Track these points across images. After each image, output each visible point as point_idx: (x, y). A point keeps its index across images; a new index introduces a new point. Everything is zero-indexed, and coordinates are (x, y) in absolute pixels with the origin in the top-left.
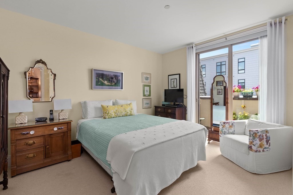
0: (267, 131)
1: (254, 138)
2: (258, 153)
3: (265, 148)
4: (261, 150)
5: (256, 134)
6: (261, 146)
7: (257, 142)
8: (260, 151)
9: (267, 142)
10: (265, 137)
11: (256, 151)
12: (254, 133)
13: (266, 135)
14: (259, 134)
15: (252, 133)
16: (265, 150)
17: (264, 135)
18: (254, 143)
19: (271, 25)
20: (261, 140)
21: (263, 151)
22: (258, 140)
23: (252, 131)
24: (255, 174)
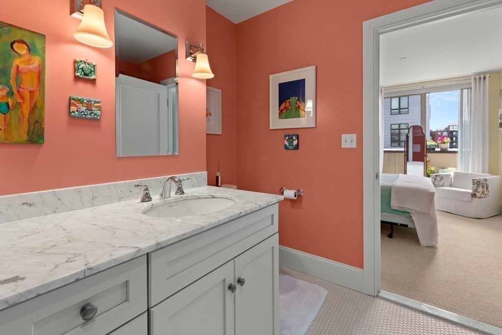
0: (486, 180)
1: (478, 186)
2: (481, 199)
3: (486, 194)
4: (483, 196)
5: (479, 182)
6: (483, 193)
7: (480, 189)
8: (482, 198)
9: (487, 188)
10: (485, 185)
11: (480, 198)
12: (478, 182)
13: (486, 183)
14: (481, 182)
15: (476, 182)
16: (486, 196)
17: (485, 183)
18: (478, 191)
19: (475, 79)
20: (483, 187)
21: (485, 197)
22: (481, 187)
23: (476, 180)
24: (479, 218)
